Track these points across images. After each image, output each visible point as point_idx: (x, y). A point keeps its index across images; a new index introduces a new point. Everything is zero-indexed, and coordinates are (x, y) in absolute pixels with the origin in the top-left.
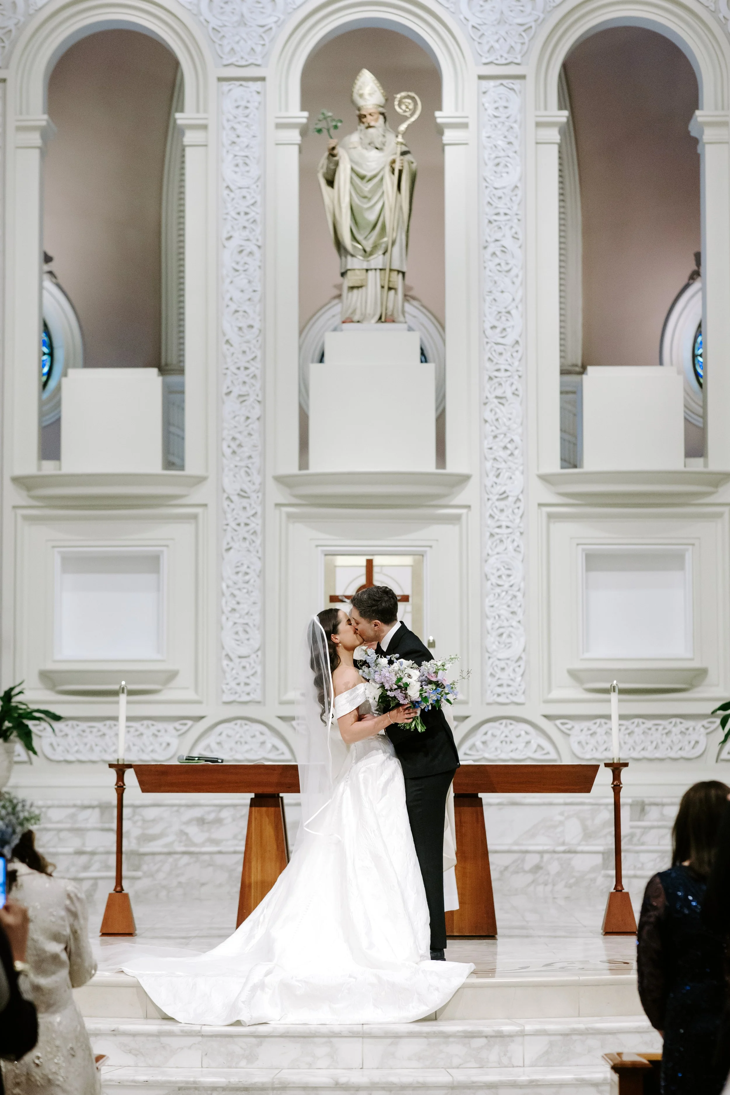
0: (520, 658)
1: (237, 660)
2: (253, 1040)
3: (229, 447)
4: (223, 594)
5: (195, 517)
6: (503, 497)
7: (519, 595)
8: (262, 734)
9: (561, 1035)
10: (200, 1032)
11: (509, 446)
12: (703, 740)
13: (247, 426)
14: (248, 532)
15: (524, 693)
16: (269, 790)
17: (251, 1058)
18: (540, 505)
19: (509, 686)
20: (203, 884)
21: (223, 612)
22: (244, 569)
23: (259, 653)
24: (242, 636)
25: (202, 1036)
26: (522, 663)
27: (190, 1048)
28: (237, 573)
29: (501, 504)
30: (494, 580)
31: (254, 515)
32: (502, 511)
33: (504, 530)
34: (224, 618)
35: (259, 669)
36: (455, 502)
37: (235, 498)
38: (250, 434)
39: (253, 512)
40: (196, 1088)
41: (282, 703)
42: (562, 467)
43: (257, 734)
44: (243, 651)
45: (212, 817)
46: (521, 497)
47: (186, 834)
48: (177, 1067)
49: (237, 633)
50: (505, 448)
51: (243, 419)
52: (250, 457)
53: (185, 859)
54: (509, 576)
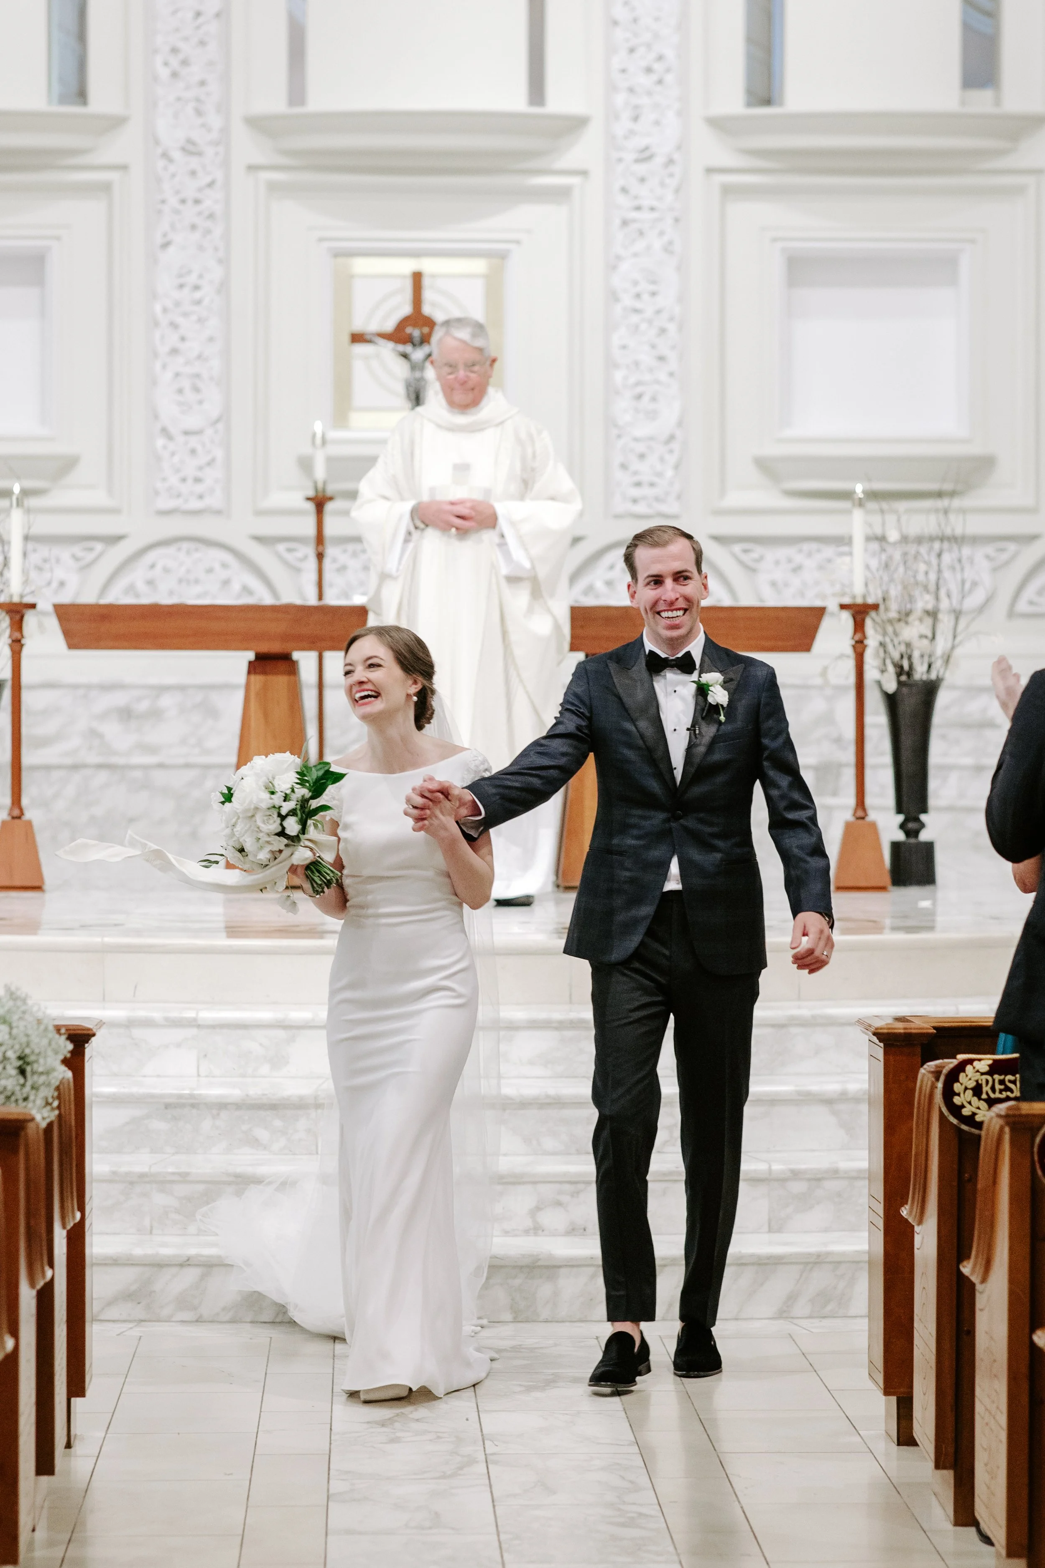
0: (672, 438)
1: (181, 439)
2: (281, 1034)
3: (166, 64)
4: (156, 324)
5: (106, 188)
6: (645, 156)
7: (672, 327)
8: (224, 566)
9: (773, 1026)
10: (195, 1020)
11: (657, 66)
12: (986, 578)
13: (198, 27)
14: (200, 214)
15: (679, 497)
16: (275, 647)
17: (277, 1061)
18: (710, 171)
19: (652, 485)
20: (131, 820)
21: (156, 355)
22: (192, 279)
23: (220, 426)
24: (190, 396)
25: (199, 1026)
26: (676, 446)
27: (179, 1045)
28: (181, 286)
29: (641, 169)
30: (627, 300)
31: (211, 185)
32: (642, 180)
33: (645, 215)
34: (158, 366)
35: (219, 453)
36: (560, 164)
37: (177, 155)
38: (202, 43)
39: (208, 179)
40: (193, 1106)
41: (260, 513)
42: (749, 104)
43: (217, 566)
44: (193, 421)
45: (143, 706)
46: (676, 156)
47: (101, 736)
48: (158, 1076)
49: (180, 391)
50: (649, 70)
51: (190, 15)
52: (202, 83)
53: (103, 776)
54: (654, 294)
